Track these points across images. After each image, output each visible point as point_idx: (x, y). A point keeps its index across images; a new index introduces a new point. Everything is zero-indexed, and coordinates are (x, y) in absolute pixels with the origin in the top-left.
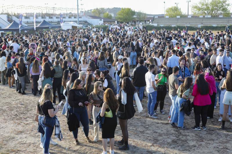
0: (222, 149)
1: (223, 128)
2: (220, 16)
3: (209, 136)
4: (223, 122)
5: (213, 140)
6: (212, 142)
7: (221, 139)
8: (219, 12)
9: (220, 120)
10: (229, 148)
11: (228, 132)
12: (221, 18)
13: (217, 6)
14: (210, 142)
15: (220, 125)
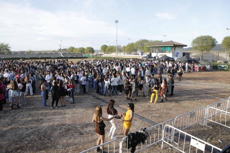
0: (13, 119)
1: (13, 109)
2: (6, 53)
3: (5, 115)
4: (12, 106)
5: (8, 116)
6: (7, 117)
7: (12, 115)
8: (5, 51)
9: (10, 105)
10: (17, 118)
11: (15, 110)
12: (6, 54)
13: (3, 48)
14: (6, 118)
15: (10, 108)
